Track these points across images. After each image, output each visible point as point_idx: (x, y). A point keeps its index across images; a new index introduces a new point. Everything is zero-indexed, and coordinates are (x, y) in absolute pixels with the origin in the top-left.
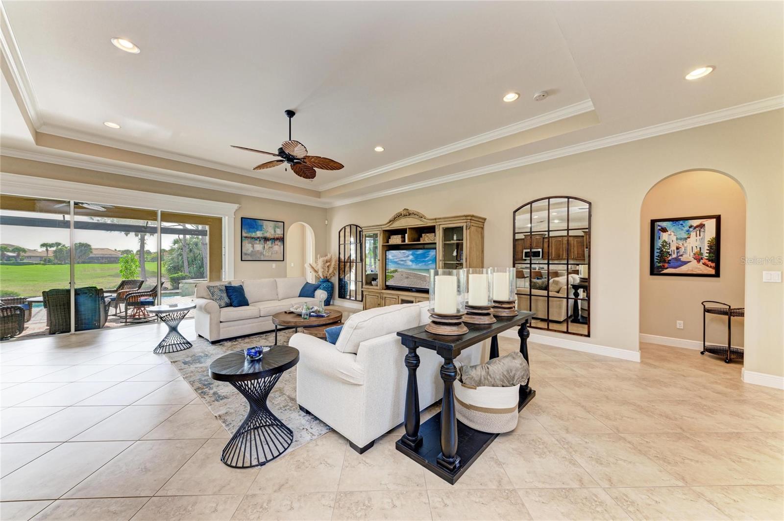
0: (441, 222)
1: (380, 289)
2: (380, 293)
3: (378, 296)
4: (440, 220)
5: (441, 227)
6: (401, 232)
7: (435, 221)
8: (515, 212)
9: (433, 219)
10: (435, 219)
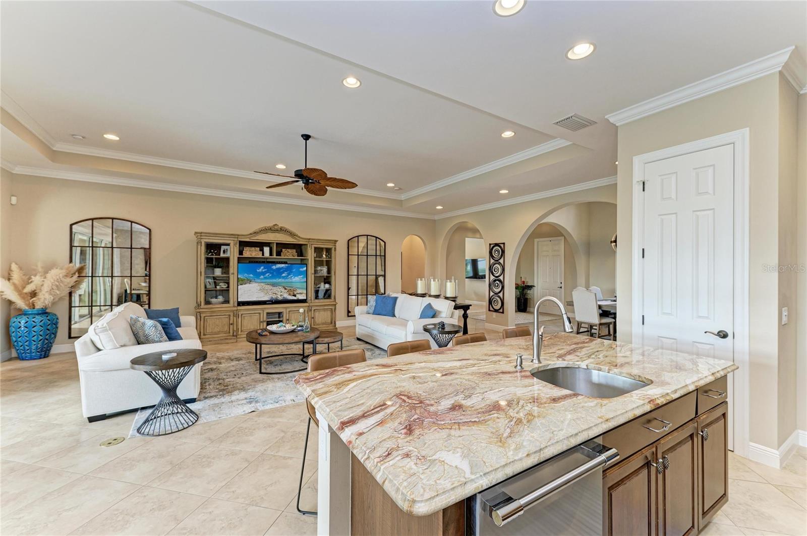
0: (314, 242)
1: (234, 306)
2: (233, 311)
3: (229, 315)
4: (313, 241)
5: (313, 246)
6: (261, 245)
7: (308, 241)
8: (349, 241)
9: (307, 239)
10: (309, 239)
